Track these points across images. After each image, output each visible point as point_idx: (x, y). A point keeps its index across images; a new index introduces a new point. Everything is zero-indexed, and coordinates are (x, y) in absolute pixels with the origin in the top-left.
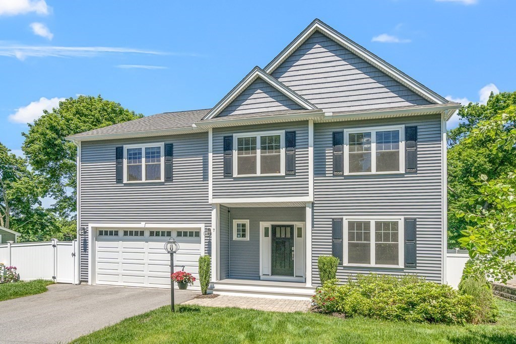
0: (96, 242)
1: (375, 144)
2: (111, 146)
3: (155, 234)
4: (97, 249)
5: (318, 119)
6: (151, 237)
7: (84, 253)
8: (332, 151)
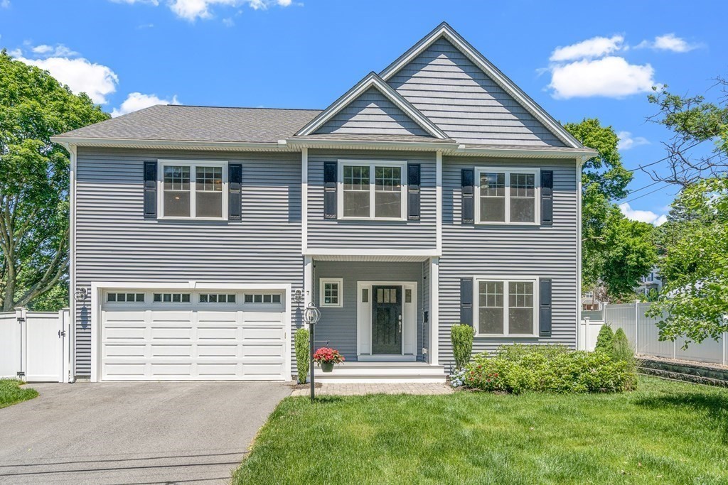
0: (103, 312)
1: (509, 188)
2: (135, 159)
3: (208, 299)
4: (104, 323)
5: (448, 151)
6: (202, 303)
7: (83, 331)
8: (461, 193)
